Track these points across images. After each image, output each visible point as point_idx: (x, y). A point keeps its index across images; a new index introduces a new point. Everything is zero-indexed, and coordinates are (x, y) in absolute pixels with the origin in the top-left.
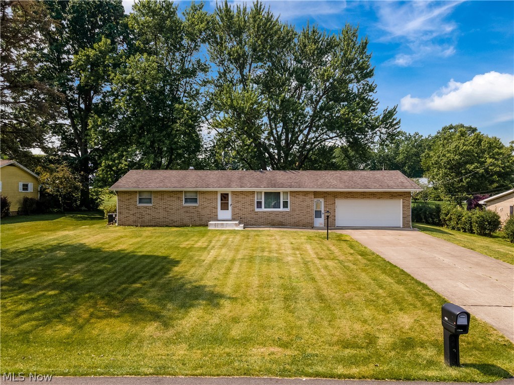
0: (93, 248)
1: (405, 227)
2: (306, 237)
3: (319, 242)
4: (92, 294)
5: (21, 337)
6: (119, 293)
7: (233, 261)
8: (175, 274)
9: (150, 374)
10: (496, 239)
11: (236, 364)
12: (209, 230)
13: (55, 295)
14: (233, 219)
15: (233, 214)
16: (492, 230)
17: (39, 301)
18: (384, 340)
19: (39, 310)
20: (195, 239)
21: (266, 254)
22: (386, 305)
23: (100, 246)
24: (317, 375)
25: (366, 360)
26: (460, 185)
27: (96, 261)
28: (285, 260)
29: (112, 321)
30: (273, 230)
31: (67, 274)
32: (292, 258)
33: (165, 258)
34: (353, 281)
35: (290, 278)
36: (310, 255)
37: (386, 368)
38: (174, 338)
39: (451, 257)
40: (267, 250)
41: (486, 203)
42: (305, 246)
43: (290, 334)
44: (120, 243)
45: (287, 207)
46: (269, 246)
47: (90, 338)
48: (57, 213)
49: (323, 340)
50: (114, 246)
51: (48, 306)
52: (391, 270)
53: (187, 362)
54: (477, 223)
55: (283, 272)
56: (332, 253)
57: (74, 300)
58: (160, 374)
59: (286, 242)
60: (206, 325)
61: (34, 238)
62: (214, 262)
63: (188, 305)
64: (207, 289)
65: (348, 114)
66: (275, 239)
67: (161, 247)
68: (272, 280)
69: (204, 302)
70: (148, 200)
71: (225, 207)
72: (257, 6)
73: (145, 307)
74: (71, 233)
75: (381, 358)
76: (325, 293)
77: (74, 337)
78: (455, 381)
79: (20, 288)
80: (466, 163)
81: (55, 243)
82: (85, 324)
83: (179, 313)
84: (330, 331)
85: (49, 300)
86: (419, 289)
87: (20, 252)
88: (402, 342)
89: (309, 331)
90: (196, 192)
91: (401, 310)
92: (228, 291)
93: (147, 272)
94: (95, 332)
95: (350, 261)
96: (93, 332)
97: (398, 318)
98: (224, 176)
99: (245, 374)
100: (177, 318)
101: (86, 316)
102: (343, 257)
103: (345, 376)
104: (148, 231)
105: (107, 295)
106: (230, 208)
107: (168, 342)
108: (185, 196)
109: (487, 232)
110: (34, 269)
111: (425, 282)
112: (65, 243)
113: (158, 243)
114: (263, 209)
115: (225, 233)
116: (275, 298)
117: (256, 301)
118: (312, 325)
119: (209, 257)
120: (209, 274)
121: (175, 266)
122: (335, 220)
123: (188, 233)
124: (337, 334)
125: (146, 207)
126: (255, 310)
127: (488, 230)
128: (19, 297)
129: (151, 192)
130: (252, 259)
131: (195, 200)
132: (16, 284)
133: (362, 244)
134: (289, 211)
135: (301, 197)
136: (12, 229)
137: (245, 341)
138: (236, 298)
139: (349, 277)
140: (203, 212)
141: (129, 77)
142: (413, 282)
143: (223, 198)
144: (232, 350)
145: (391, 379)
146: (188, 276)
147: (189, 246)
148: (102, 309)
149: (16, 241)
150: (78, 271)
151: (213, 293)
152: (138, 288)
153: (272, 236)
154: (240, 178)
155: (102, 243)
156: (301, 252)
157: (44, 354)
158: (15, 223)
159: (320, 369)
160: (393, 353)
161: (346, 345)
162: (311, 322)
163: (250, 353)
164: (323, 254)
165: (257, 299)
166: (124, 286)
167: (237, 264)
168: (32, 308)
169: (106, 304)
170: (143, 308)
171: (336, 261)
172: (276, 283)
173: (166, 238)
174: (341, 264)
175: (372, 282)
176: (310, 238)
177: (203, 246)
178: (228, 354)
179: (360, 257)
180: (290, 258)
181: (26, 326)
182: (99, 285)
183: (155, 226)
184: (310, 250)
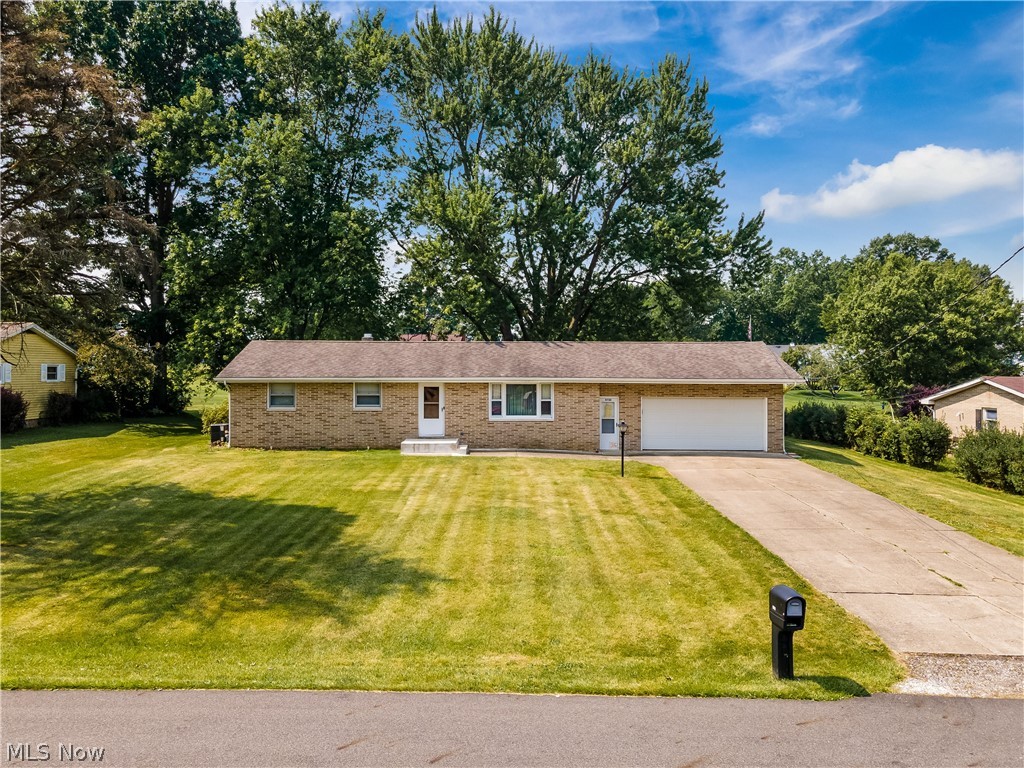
0: (196, 491)
1: (773, 451)
2: (582, 471)
3: (606, 481)
4: (214, 572)
5: (123, 638)
6: (260, 571)
7: (448, 517)
8: (349, 539)
9: (332, 688)
10: (943, 474)
11: (458, 676)
12: (404, 457)
13: (154, 575)
14: (448, 436)
15: (448, 427)
16: (936, 456)
17: (133, 584)
18: (689, 644)
19: (137, 597)
20: (378, 474)
21: (507, 503)
22: (705, 593)
23: (206, 487)
24: (578, 690)
25: (654, 672)
26: (892, 365)
27: (207, 517)
28: (541, 516)
29: (257, 614)
30: (522, 457)
31: (164, 539)
32: (555, 512)
33: (328, 510)
34: (656, 552)
35: (548, 546)
36: (586, 505)
37: (682, 681)
38: (360, 640)
39: (841, 508)
40: (510, 496)
41: (932, 403)
42: (580, 488)
43: (541, 636)
44: (242, 482)
45: (549, 413)
46: (514, 488)
47: (229, 640)
48: (111, 421)
49: (592, 644)
50: (232, 489)
51: (148, 592)
52: (726, 533)
53: (381, 673)
54: (908, 442)
55: (536, 537)
56: (627, 502)
57: (189, 582)
58: (347, 688)
59: (544, 481)
60: (409, 622)
61: (83, 472)
62: (416, 517)
63: (376, 591)
64: (406, 566)
65: (668, 232)
66: (526, 475)
67: (318, 490)
68: (517, 550)
69: (403, 587)
70: (287, 401)
71: (431, 411)
72: (493, 22)
73: (307, 595)
74: (148, 462)
75: (680, 670)
76: (605, 572)
77: (205, 637)
78: (779, 697)
79: (93, 562)
80: (904, 321)
81: (124, 482)
82: (216, 620)
83: (363, 603)
84: (607, 631)
85: (148, 582)
86: (767, 565)
87: (69, 499)
88: (717, 648)
89: (573, 632)
90: (378, 385)
91: (727, 599)
92: (441, 568)
93: (299, 536)
94: (235, 631)
95: (658, 516)
96: (232, 630)
97: (720, 612)
98: (430, 353)
99: (471, 689)
100: (362, 612)
101: (215, 606)
102: (647, 509)
103: (618, 692)
104: (290, 458)
105: (241, 575)
106: (442, 414)
107: (351, 646)
108: (357, 392)
109: (927, 460)
110: (106, 529)
111: (780, 555)
112: (144, 483)
113: (311, 482)
114: (504, 417)
115: (433, 463)
116: (520, 581)
117: (489, 585)
118: (578, 622)
119: (405, 509)
120: (408, 540)
121: (347, 525)
122: (639, 437)
123: (365, 462)
124: (618, 636)
125: (284, 413)
126: (488, 599)
127: (929, 456)
128: (97, 576)
129: (293, 385)
130: (482, 513)
131: (376, 400)
132: (84, 556)
133: (686, 484)
134: (553, 419)
135: (576, 395)
136: (38, 455)
137: (470, 645)
138: (455, 580)
139: (651, 545)
140: (390, 423)
141: (247, 160)
142: (759, 553)
143: (429, 396)
144: (451, 658)
145: (686, 695)
146: (372, 543)
147: (369, 488)
148: (238, 597)
149: (53, 477)
150: (180, 535)
151: (416, 572)
152: (290, 563)
153: (520, 468)
154: (461, 357)
155: (208, 483)
156: (572, 501)
157: (166, 661)
158: (39, 442)
159: (583, 683)
160: (699, 663)
161: (628, 651)
162: (577, 619)
163: (479, 662)
164: (611, 504)
165: (490, 582)
166: (264, 560)
167: (456, 522)
168: (126, 595)
169: (241, 589)
170: (302, 595)
171: (632, 517)
172: (522, 555)
173: (324, 473)
174: (641, 522)
175: (689, 553)
176: (589, 473)
177: (395, 489)
178: (445, 664)
179: (676, 509)
180: (550, 512)
181: (127, 621)
182: (222, 558)
183: (300, 449)
184: (588, 496)
